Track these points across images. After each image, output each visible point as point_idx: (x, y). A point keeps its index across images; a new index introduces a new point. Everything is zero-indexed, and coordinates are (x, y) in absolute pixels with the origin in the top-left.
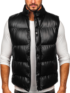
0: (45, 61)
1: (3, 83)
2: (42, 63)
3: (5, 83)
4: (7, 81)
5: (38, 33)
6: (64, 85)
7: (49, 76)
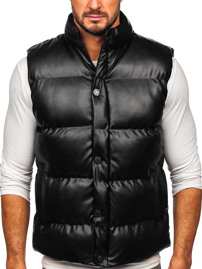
0: (122, 180)
1: (10, 253)
2: (115, 184)
3: (16, 254)
4: (20, 246)
5: (100, 92)
6: (183, 255)
7: (136, 226)
